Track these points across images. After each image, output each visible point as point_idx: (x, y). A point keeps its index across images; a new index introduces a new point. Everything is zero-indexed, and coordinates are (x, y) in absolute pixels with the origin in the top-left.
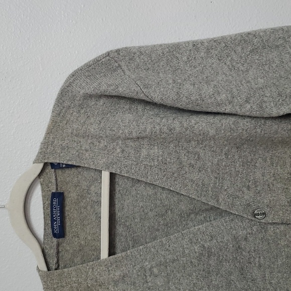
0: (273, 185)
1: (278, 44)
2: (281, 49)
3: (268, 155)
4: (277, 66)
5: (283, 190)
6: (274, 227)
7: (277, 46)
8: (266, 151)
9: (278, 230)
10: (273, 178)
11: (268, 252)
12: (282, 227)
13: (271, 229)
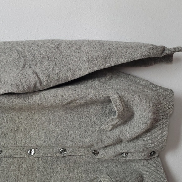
0: (7, 134)
1: (6, 51)
2: (7, 54)
3: (5, 116)
4: (4, 64)
5: (13, 137)
6: (6, 159)
7: (5, 53)
8: (3, 114)
9: (9, 161)
10: (7, 130)
11: (3, 174)
12: (12, 159)
13: (5, 160)
